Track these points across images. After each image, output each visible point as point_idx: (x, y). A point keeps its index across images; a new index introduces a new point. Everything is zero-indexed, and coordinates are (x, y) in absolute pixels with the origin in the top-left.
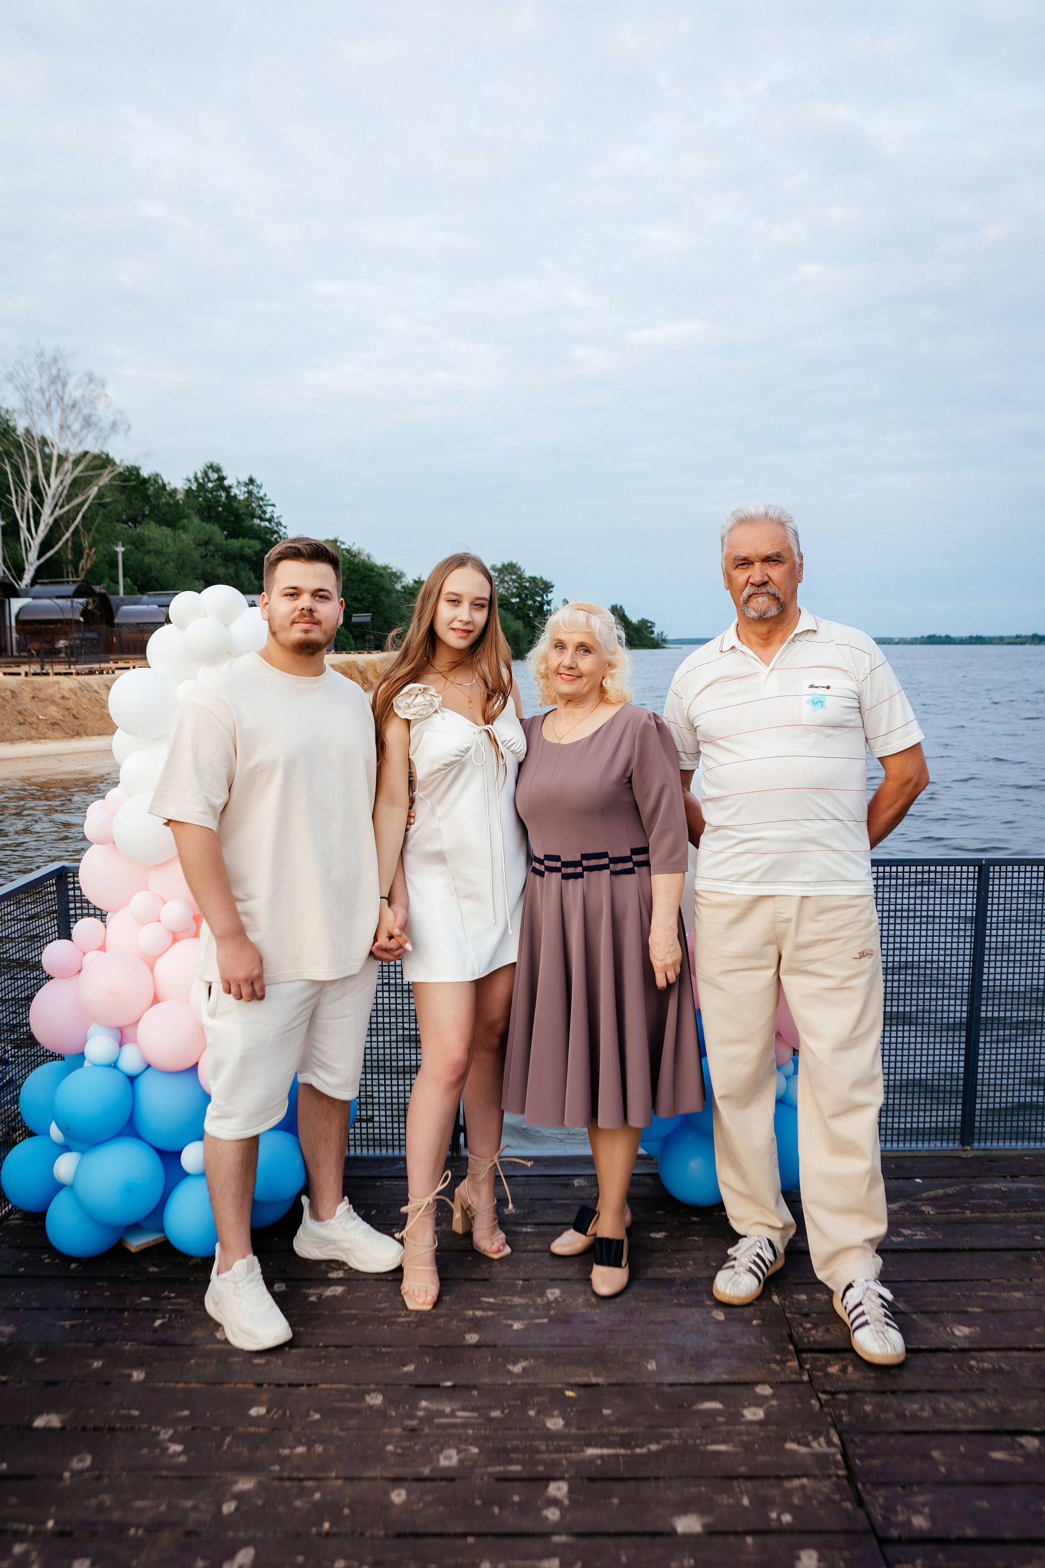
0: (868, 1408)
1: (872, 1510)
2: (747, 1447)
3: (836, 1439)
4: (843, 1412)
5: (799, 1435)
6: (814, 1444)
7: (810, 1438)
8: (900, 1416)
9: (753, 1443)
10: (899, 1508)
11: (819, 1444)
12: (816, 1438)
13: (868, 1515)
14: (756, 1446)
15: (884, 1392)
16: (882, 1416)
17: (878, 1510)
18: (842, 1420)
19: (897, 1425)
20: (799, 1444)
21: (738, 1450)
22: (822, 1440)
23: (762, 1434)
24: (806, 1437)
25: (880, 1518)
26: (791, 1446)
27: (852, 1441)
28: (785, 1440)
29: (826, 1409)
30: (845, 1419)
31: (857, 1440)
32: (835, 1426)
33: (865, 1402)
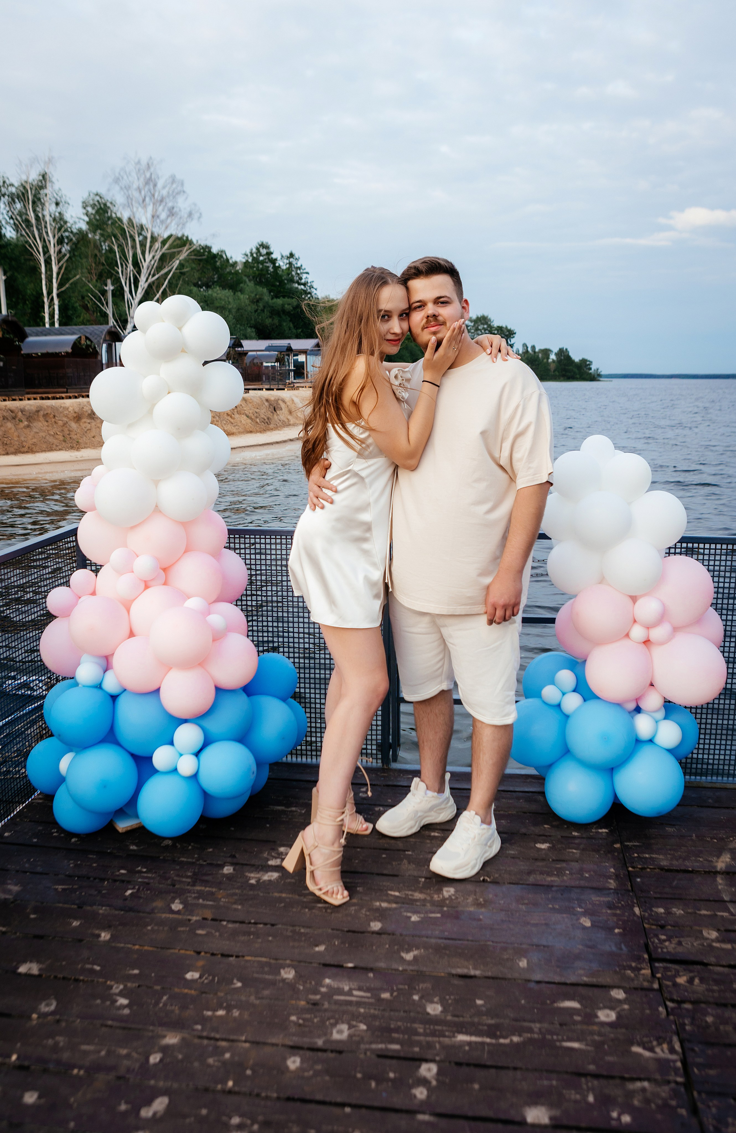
0: (709, 1019)
1: (705, 1119)
2: (598, 1046)
3: (677, 1047)
4: (686, 1022)
5: (645, 1039)
6: (658, 1050)
7: (655, 1043)
9: (603, 1043)
10: (730, 1120)
11: (662, 1050)
12: (660, 1044)
13: (701, 1124)
14: (606, 1047)
15: (725, 1005)
16: (722, 1027)
17: (710, 1120)
18: (685, 1029)
20: (645, 1048)
21: (589, 1048)
22: (665, 1046)
23: (612, 1036)
24: (651, 1042)
25: (711, 1128)
26: (637, 1049)
27: (693, 1050)
28: (632, 1044)
29: (671, 1017)
30: (688, 1028)
31: (696, 1049)
32: (678, 1034)
33: (706, 1014)
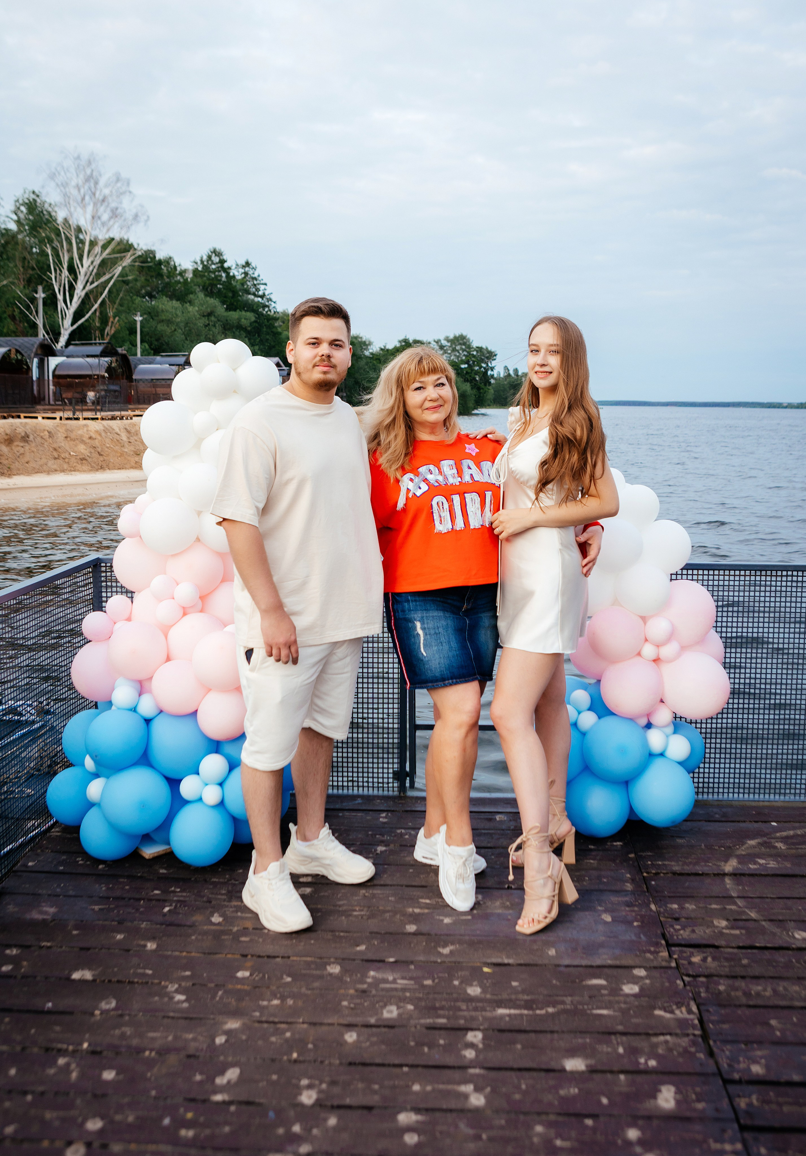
0: (722, 988)
1: (720, 1060)
2: (624, 1012)
3: (694, 1009)
4: (702, 990)
5: (666, 1005)
6: (677, 1012)
7: (674, 1007)
8: (747, 994)
9: (629, 1009)
10: (741, 1059)
11: (681, 1012)
12: (679, 1007)
13: (717, 1063)
14: (632, 1012)
15: (735, 977)
16: (733, 993)
17: (724, 1060)
18: (700, 996)
19: (744, 1000)
20: (665, 1011)
21: (616, 1014)
22: (684, 1009)
23: (636, 1003)
24: (671, 1006)
25: (725, 1065)
26: (658, 1012)
27: (708, 1011)
28: (655, 1008)
29: (688, 988)
30: (703, 995)
31: (711, 1010)
32: (695, 1000)
33: (719, 984)
